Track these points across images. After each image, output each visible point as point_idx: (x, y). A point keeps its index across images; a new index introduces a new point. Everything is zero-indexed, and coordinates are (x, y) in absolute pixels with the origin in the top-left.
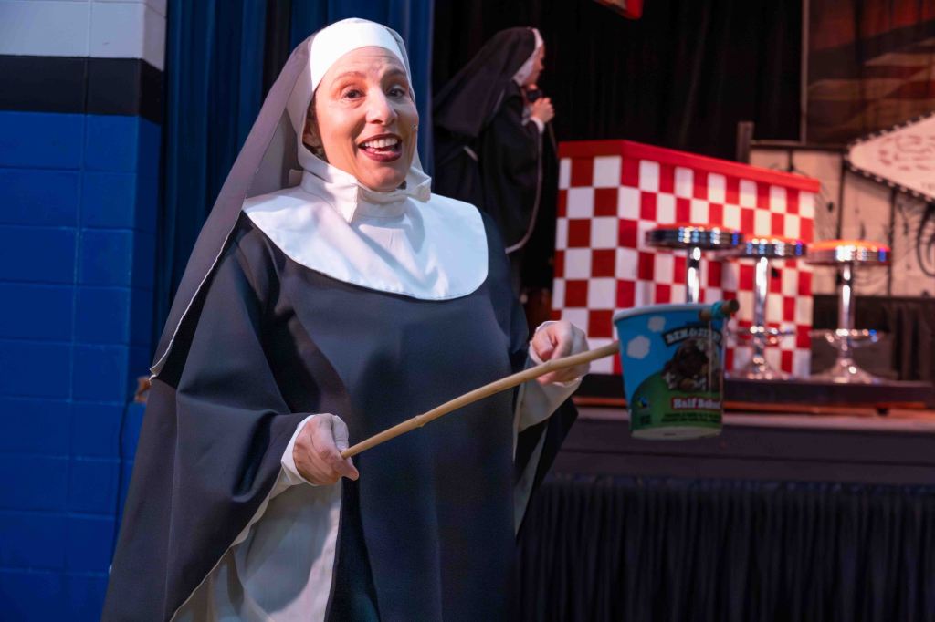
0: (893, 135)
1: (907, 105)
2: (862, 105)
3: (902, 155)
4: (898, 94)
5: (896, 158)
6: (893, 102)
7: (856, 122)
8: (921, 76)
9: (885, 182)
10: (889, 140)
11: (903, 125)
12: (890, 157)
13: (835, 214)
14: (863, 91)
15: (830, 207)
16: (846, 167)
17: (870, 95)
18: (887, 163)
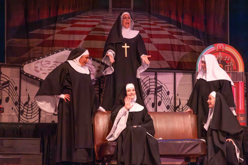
0: (40, 60)
1: (45, 49)
2: (28, 49)
3: (43, 68)
4: (42, 45)
5: (41, 69)
6: (40, 48)
7: (26, 55)
8: (51, 38)
9: (37, 79)
10: (38, 62)
11: (43, 57)
12: (38, 69)
13: (18, 91)
14: (28, 44)
15: (16, 88)
16: (22, 73)
17: (31, 45)
18: (38, 71)
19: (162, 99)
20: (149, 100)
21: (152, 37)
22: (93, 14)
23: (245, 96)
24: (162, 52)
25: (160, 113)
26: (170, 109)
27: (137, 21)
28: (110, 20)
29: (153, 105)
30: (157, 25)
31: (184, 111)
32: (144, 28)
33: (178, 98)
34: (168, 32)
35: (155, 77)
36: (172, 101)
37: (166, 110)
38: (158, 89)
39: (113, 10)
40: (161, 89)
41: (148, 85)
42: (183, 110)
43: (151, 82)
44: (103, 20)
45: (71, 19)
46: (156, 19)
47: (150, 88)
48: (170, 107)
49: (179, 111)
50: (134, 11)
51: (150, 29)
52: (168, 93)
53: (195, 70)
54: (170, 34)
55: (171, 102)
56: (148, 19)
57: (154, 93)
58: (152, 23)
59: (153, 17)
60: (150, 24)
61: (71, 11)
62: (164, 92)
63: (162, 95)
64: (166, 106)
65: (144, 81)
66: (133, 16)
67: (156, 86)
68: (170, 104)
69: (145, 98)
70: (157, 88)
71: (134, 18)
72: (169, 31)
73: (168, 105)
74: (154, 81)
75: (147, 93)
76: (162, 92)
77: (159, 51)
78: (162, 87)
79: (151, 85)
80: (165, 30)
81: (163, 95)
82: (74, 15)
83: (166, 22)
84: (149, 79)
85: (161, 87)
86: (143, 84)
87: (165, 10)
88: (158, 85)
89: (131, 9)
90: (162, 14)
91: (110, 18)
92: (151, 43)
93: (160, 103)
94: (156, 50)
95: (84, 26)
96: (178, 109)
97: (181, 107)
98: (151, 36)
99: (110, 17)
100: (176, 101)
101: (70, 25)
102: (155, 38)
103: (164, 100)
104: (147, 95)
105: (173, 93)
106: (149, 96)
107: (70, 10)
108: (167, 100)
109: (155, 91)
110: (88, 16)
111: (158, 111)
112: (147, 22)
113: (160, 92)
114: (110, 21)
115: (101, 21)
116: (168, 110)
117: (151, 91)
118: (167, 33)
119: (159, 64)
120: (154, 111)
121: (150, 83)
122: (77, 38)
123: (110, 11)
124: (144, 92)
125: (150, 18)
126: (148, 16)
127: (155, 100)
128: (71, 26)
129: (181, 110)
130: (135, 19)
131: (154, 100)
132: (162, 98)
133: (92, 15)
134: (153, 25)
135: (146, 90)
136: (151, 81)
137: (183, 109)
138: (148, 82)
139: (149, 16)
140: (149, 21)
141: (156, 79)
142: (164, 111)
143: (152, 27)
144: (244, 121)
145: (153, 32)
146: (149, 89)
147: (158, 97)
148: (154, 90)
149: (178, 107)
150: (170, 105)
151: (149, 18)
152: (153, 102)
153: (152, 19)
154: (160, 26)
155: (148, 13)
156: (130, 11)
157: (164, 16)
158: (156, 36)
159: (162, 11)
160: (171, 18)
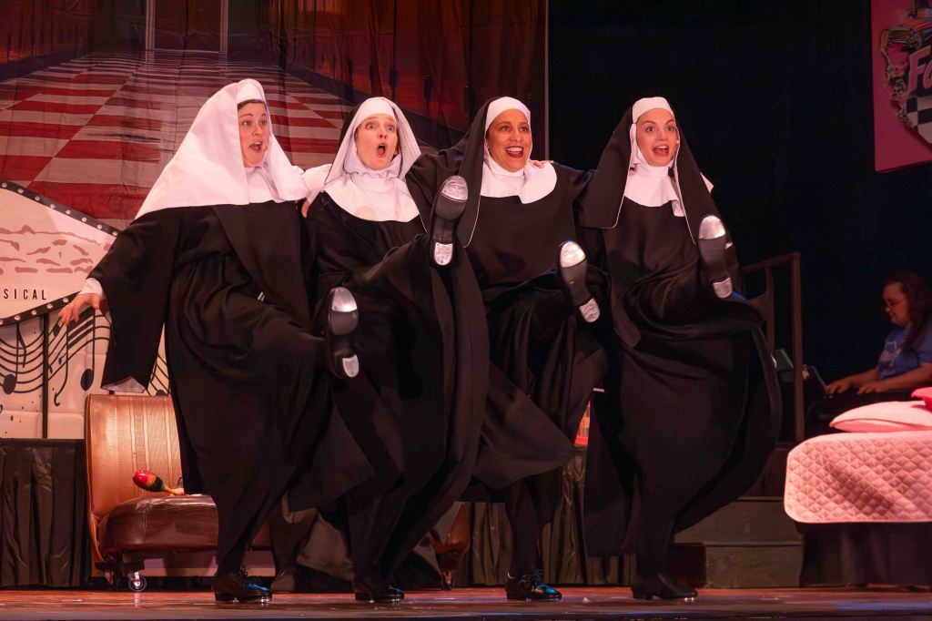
21: (292, 146)
22: (90, 69)
28: (148, 89)
30: (310, 109)
39: (158, 57)
44: (125, 88)
45: (13, 82)
46: (305, 86)
50: (229, 59)
56: (277, 88)
58: (289, 99)
59: (295, 81)
61: (14, 56)
80: (333, 126)
82: (23, 69)
83: (337, 98)
87: (334, 58)
89: (218, 50)
90: (325, 70)
91: (148, 83)
95: (61, 108)
99: (149, 77)
101: (11, 103)
102: (300, 150)
107: (11, 52)
110: (73, 76)
114: (148, 91)
115: (115, 91)
122: (33, 147)
123: (149, 56)
125: (286, 82)
126: (276, 76)
128: (14, 108)
133: (85, 72)
134: (294, 106)
139: (281, 77)
140: (280, 92)
143: (291, 113)
145: (294, 132)
151: (279, 85)
153: (290, 86)
154: (318, 112)
155: (277, 67)
156: (216, 58)
157: (332, 77)
158: (302, 146)
159: (323, 60)
160: (354, 84)
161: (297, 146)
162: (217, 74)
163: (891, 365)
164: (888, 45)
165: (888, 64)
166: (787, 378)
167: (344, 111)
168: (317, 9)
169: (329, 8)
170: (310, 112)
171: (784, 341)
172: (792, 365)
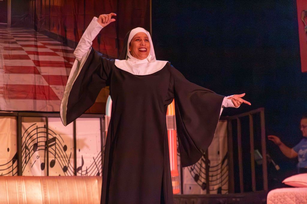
19: (55, 157)
20: (36, 159)
21: (41, 64)
23: (178, 150)
24: (55, 87)
25: (54, 178)
26: (67, 171)
27: (17, 42)
29: (43, 166)
30: (48, 48)
31: (89, 174)
32: (28, 52)
33: (79, 154)
34: (63, 58)
35: (45, 126)
36: (71, 159)
37: (62, 174)
38: (50, 142)
40: (54, 142)
41: (35, 137)
42: (87, 173)
43: (39, 133)
46: (46, 38)
47: (39, 141)
48: (69, 169)
49: (81, 174)
50: (12, 27)
51: (37, 53)
52: (65, 148)
53: (105, 114)
54: (66, 61)
55: (69, 161)
56: (33, 39)
57: (44, 148)
58: (39, 44)
59: (41, 36)
60: (36, 46)
62: (59, 147)
63: (55, 151)
64: (63, 167)
65: (29, 131)
66: (10, 33)
67: (47, 137)
68: (68, 164)
69: (30, 156)
70: (48, 142)
71: (13, 37)
72: (65, 56)
73: (65, 165)
74: (44, 130)
75: (33, 149)
76: (56, 147)
77: (51, 86)
78: (57, 140)
79: (39, 137)
80: (59, 56)
81: (57, 151)
83: (60, 43)
84: (36, 128)
85: (54, 139)
86: (28, 135)
87: (59, 25)
88: (50, 137)
89: (7, 23)
90: (54, 31)
92: (39, 73)
93: (53, 164)
94: (46, 84)
96: (80, 172)
97: (84, 168)
98: (38, 63)
100: (77, 160)
102: (44, 66)
103: (58, 159)
104: (33, 152)
105: (72, 148)
106: (37, 153)
108: (64, 159)
109: (45, 146)
111: (50, 175)
112: (33, 43)
113: (53, 147)
116: (66, 173)
117: (39, 146)
118: (62, 60)
119: (51, 106)
120: (43, 175)
121: (37, 133)
124: (29, 148)
125: (37, 36)
126: (33, 34)
127: (46, 158)
129: (84, 173)
130: (13, 39)
131: (43, 158)
132: (57, 156)
134: (41, 47)
135: (32, 144)
136: (39, 130)
137: (88, 171)
138: (35, 132)
139: (35, 34)
140: (35, 41)
141: (46, 127)
142: (60, 175)
143: (40, 50)
144: (177, 187)
145: (41, 58)
146: (36, 142)
147: (50, 154)
148: (44, 144)
149: (80, 168)
150: (68, 166)
151: (34, 37)
152: (43, 162)
153: (39, 38)
154: (51, 49)
155: (33, 30)
156: (6, 26)
157: (58, 34)
158: (45, 64)
159: (54, 27)
160: (67, 37)
161: (42, 64)
162: (6, 33)
163: (304, 156)
164: (305, 17)
165: (304, 25)
166: (259, 163)
167: (63, 48)
168: (51, 4)
169: (56, 4)
170: (48, 50)
171: (258, 147)
172: (262, 157)
